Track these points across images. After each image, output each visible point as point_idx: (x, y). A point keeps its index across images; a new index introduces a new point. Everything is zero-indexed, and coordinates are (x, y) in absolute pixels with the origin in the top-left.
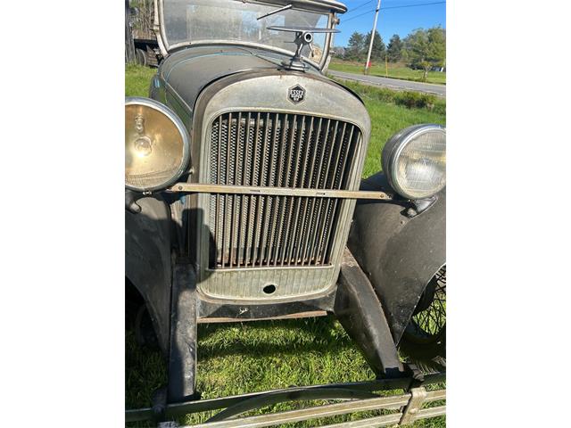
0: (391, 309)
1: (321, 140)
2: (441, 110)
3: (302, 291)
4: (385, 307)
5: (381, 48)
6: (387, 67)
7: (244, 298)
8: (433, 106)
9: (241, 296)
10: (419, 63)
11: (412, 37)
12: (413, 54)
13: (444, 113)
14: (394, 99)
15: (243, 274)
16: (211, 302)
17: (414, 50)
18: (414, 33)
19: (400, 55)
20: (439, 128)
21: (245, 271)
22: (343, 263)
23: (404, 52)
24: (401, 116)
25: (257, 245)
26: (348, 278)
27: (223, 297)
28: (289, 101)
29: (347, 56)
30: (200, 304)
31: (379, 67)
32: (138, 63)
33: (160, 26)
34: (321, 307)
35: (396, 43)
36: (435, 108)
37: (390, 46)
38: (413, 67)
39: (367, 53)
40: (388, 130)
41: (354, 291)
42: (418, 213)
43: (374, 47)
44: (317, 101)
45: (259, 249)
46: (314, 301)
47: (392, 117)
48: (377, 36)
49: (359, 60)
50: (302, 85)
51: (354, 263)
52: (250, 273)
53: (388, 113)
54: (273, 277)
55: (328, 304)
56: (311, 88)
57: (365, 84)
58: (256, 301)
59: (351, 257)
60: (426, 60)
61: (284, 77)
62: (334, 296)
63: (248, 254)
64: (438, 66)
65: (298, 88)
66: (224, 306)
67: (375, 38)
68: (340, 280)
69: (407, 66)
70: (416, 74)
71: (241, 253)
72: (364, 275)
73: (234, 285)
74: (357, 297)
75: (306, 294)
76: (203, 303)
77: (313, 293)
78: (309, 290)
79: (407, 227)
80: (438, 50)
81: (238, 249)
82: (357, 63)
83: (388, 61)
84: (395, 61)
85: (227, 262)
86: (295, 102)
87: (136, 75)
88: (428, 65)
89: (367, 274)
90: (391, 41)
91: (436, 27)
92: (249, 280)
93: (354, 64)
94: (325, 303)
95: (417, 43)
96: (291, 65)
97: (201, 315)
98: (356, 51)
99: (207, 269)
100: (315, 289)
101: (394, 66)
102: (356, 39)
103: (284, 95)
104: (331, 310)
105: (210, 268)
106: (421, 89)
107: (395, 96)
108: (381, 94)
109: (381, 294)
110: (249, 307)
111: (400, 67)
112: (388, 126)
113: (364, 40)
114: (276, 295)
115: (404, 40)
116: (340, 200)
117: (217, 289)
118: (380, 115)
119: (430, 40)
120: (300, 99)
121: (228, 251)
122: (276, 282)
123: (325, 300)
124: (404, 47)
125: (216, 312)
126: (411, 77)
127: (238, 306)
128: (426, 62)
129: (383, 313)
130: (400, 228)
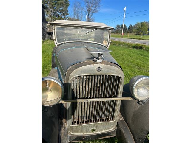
0: (136, 139)
1: (108, 80)
2: (147, 49)
3: (105, 130)
4: (134, 137)
5: (126, 29)
6: (129, 35)
7: (84, 134)
8: (145, 48)
9: (83, 133)
10: (139, 33)
11: (136, 25)
12: (137, 30)
13: (148, 51)
14: (132, 46)
15: (84, 126)
16: (73, 136)
17: (137, 29)
18: (136, 24)
19: (133, 31)
20: (148, 78)
21: (84, 125)
22: (118, 119)
23: (134, 30)
24: (134, 52)
25: (88, 115)
26: (120, 125)
27: (77, 134)
28: (97, 72)
29: (115, 32)
30: (69, 137)
31: (126, 35)
32: (49, 39)
33: (55, 38)
34: (111, 135)
35: (131, 27)
36: (145, 49)
37: (129, 28)
38: (137, 34)
39: (122, 31)
40: (130, 58)
41: (123, 131)
42: (143, 103)
43: (124, 29)
44: (106, 71)
45: (89, 116)
46: (109, 133)
47: (131, 53)
48: (125, 26)
49: (119, 33)
50: (101, 67)
51: (122, 119)
52: (86, 126)
53: (130, 51)
54: (94, 126)
55: (114, 134)
56: (104, 67)
57: (121, 41)
58: (88, 135)
59: (121, 116)
60: (141, 32)
61: (95, 65)
62: (116, 131)
63: (85, 118)
64: (145, 34)
65: (99, 68)
66: (77, 137)
67: (124, 26)
68: (118, 125)
69: (135, 34)
70: (138, 37)
71: (83, 118)
72: (126, 124)
73: (81, 130)
74: (124, 133)
75: (106, 131)
76: (70, 136)
77: (108, 130)
78: (107, 129)
79: (140, 108)
80: (145, 29)
81: (81, 117)
82: (119, 34)
83: (129, 33)
84: (131, 33)
85: (78, 121)
86: (99, 72)
87: (48, 43)
88: (142, 34)
89: (127, 124)
90: (129, 26)
91: (144, 22)
92: (86, 128)
93: (118, 34)
94: (113, 133)
95: (138, 27)
96: (97, 61)
97: (69, 140)
98: (118, 30)
99: (71, 125)
100: (109, 129)
101: (131, 34)
102: (118, 26)
103: (95, 70)
104: (115, 135)
105: (72, 125)
106: (140, 42)
107: (132, 45)
108: (127, 45)
109: (132, 132)
110: (86, 137)
111: (132, 35)
112: (130, 56)
113: (120, 27)
114: (95, 132)
115: (134, 26)
116: (116, 101)
117: (75, 131)
118: (127, 53)
119: (142, 26)
120: (100, 71)
121: (78, 118)
122: (95, 128)
123: (113, 132)
124: (134, 28)
125: (75, 139)
126: (137, 38)
127: (82, 137)
128: (141, 33)
129: (134, 140)
130: (137, 109)
